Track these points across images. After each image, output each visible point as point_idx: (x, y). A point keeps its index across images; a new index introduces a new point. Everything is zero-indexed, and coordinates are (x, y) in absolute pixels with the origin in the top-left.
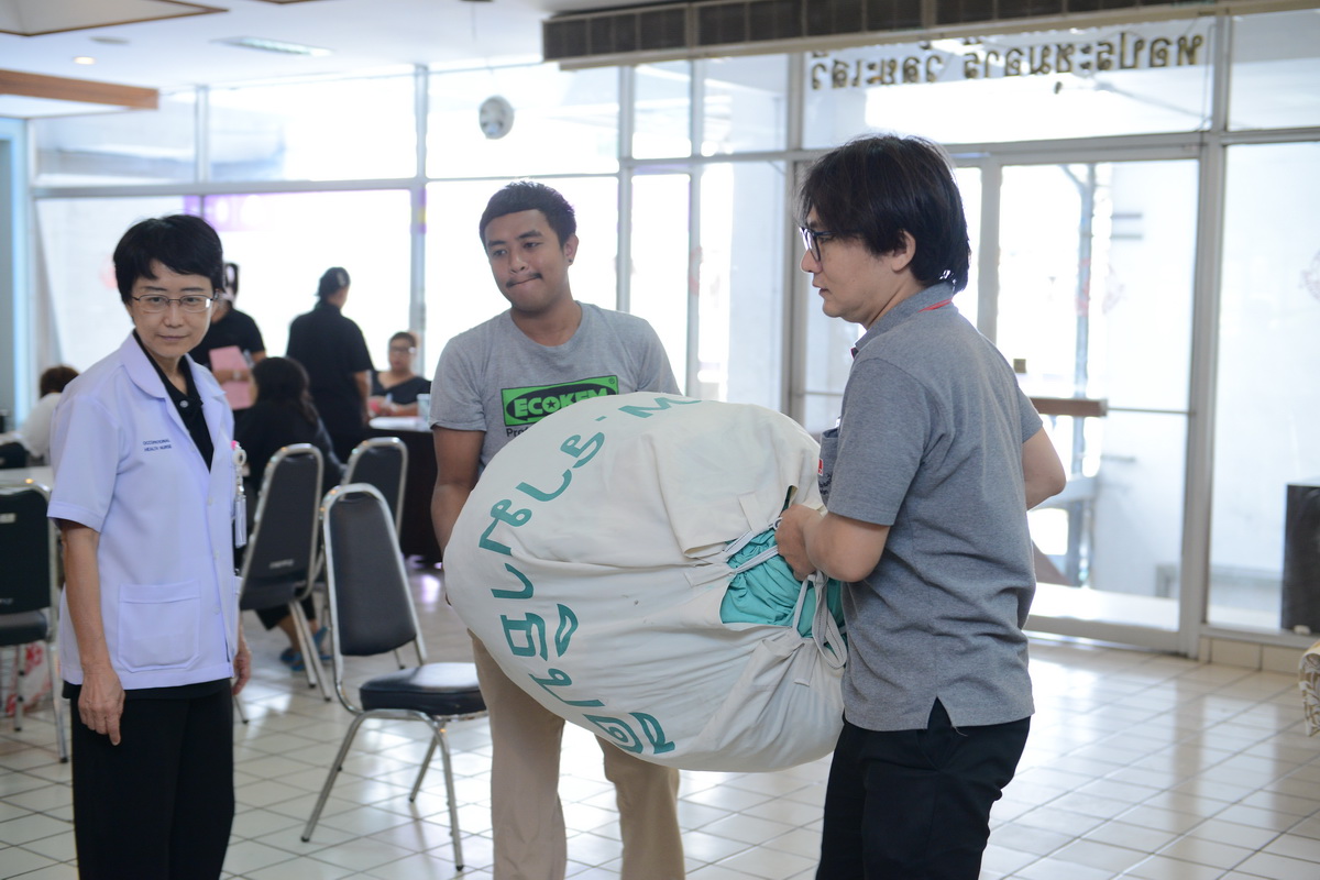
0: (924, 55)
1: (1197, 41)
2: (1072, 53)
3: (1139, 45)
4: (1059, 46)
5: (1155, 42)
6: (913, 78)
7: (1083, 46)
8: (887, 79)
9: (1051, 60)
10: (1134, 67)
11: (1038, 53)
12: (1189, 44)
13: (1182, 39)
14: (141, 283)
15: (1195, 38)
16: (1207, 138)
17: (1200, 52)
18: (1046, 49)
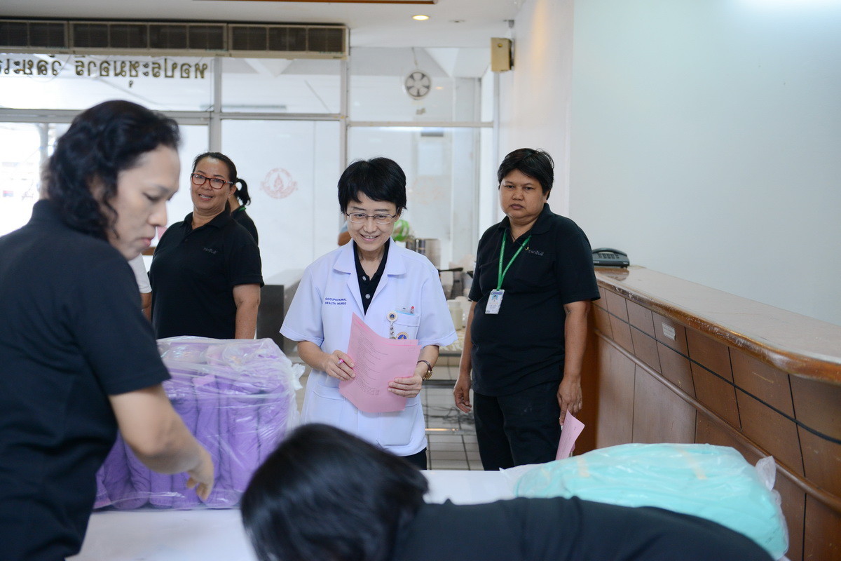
0: (50, 60)
1: (205, 67)
2: (138, 67)
3: (174, 66)
4: (130, 62)
5: (183, 65)
6: (44, 72)
7: (144, 63)
8: (27, 71)
9: (127, 68)
10: (172, 77)
11: (119, 65)
12: (201, 68)
13: (197, 65)
14: (352, 204)
15: (204, 65)
16: (213, 115)
17: (207, 74)
18: (123, 62)
